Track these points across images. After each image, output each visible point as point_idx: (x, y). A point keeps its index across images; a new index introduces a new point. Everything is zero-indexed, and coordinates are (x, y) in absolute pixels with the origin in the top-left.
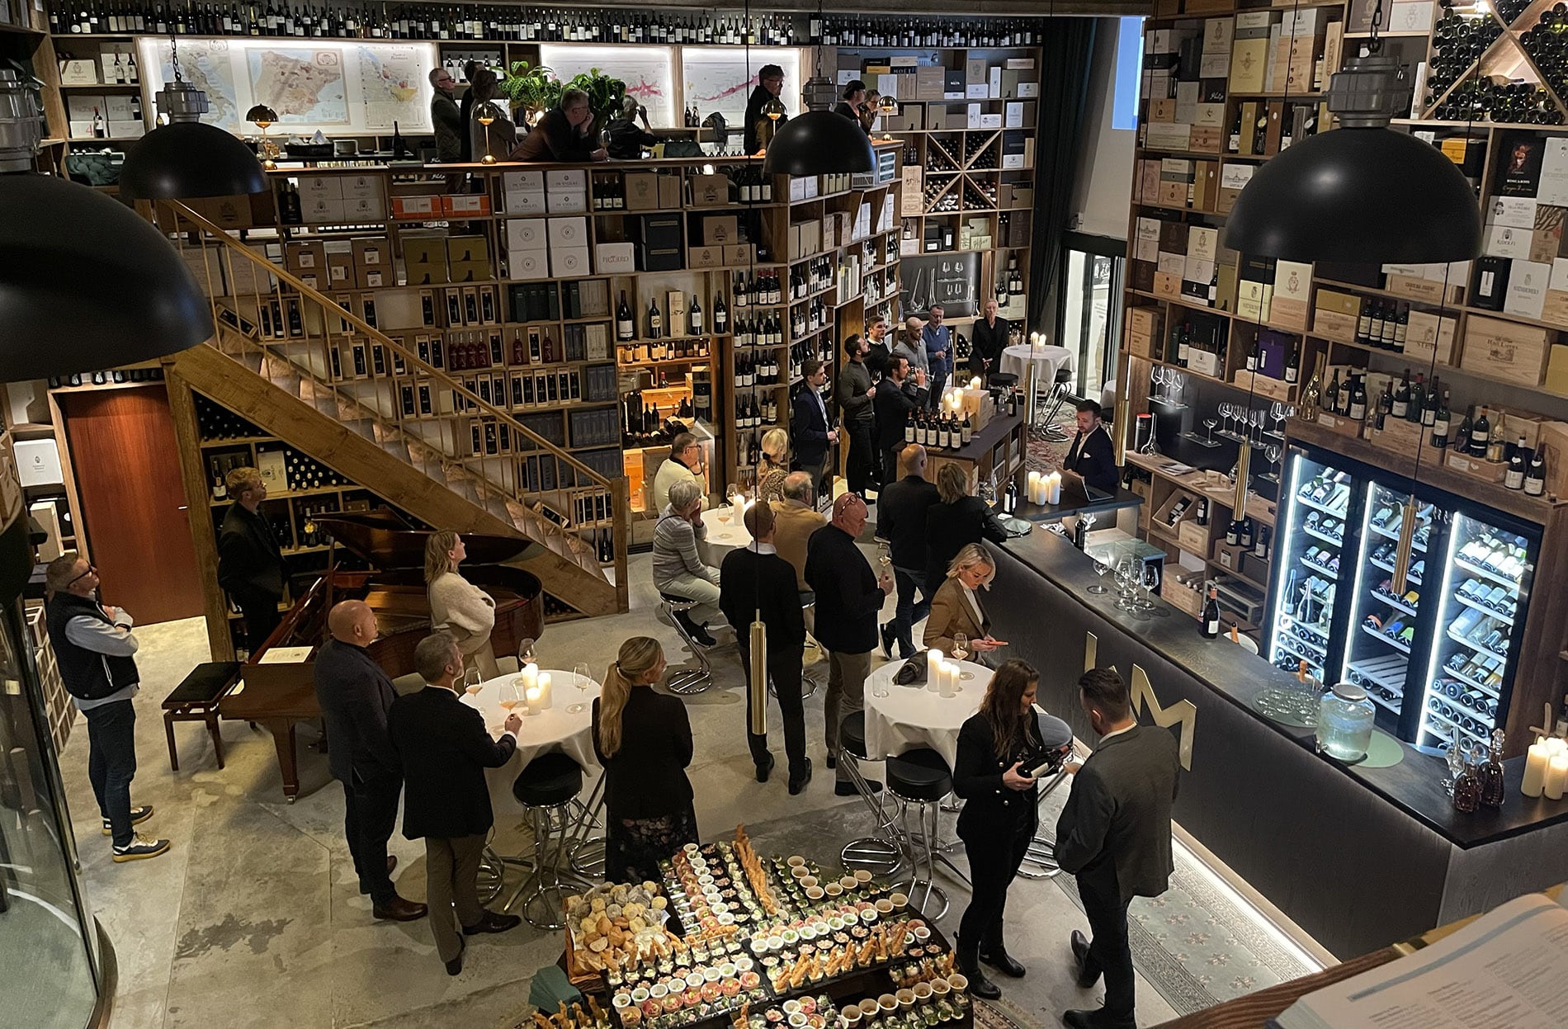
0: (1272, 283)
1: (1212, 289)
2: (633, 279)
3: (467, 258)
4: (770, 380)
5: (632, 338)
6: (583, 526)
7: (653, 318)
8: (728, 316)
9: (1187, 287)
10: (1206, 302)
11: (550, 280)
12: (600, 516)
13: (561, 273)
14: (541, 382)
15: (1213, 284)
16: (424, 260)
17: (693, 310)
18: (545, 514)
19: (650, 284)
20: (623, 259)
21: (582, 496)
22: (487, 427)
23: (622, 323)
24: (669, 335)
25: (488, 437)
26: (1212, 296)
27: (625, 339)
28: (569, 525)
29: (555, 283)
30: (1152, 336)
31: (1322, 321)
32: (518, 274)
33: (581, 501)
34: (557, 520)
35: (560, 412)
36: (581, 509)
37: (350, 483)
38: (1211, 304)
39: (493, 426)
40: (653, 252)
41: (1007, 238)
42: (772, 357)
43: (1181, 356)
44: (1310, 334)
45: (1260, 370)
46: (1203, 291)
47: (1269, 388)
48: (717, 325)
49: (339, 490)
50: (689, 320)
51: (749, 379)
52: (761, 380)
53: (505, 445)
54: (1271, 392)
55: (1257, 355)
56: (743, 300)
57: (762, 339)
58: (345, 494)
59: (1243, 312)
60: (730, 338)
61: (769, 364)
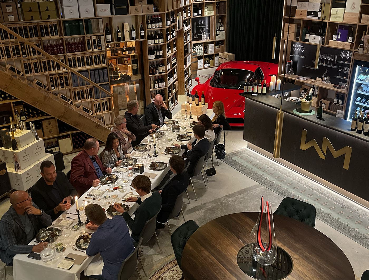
0: (345, 7)
1: (320, 13)
2: (110, 19)
3: (47, 10)
4: (160, 56)
5: (111, 42)
6: (98, 113)
7: (118, 33)
8: (145, 33)
9: (309, 13)
10: (317, 18)
11: (80, 18)
12: (104, 110)
13: (84, 16)
14: (79, 60)
15: (320, 11)
16: (30, 10)
17: (132, 30)
18: (84, 110)
19: (117, 20)
20: (106, 10)
21: (97, 103)
22: (60, 77)
23: (107, 36)
24: (124, 40)
25: (61, 82)
26: (319, 15)
27: (109, 42)
28: (93, 114)
29: (82, 20)
30: (295, 33)
31: (364, 19)
32: (68, 16)
33: (96, 104)
34: (88, 112)
35: (87, 71)
36: (97, 107)
37: (15, 99)
38: (319, 18)
39: (62, 77)
40: (117, 8)
41: (218, 12)
42: (160, 48)
43: (307, 38)
44: (360, 24)
45: (338, 39)
46: (316, 14)
47: (342, 45)
48: (141, 36)
49: (11, 101)
50: (131, 34)
51: (153, 57)
52: (157, 57)
53: (67, 84)
54: (343, 46)
55: (337, 35)
56: (149, 26)
57: (157, 41)
58: (13, 103)
59: (333, 20)
60: (146, 41)
61: (160, 51)
